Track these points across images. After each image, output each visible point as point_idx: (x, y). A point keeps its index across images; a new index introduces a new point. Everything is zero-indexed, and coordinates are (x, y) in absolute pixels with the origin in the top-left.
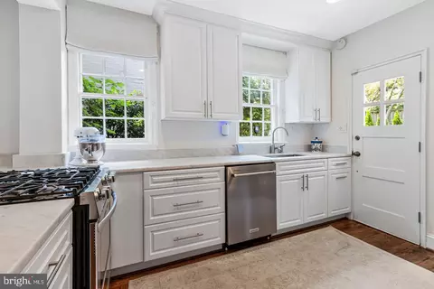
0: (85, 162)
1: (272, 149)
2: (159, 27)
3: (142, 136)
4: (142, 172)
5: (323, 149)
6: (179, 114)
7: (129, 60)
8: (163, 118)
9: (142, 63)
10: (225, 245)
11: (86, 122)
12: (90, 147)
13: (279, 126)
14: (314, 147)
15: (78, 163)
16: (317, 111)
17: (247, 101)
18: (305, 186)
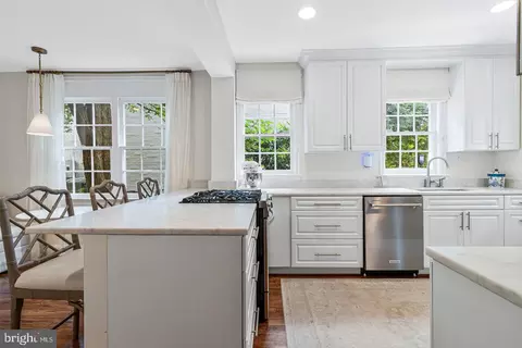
0: (249, 187)
1: (427, 183)
2: (303, 71)
3: (289, 168)
4: (289, 196)
5: (507, 185)
6: (320, 148)
7: (277, 104)
8: (306, 151)
9: (288, 106)
10: (363, 270)
11: (247, 157)
12: (252, 176)
13: (438, 156)
14: (491, 181)
15: (244, 188)
16: (494, 136)
17: (394, 130)
18: (466, 224)
